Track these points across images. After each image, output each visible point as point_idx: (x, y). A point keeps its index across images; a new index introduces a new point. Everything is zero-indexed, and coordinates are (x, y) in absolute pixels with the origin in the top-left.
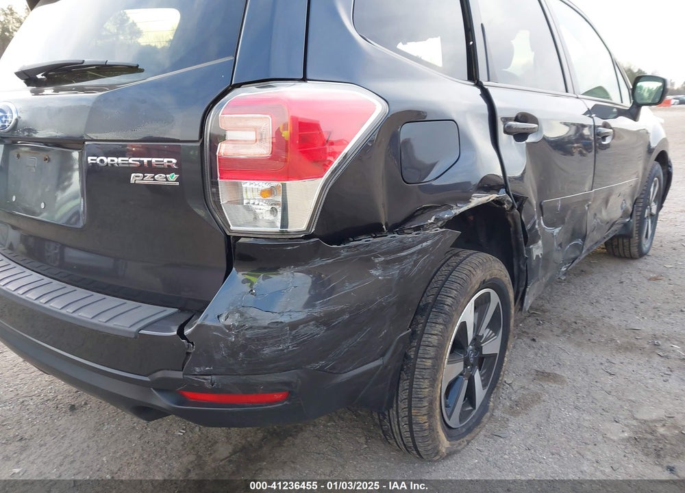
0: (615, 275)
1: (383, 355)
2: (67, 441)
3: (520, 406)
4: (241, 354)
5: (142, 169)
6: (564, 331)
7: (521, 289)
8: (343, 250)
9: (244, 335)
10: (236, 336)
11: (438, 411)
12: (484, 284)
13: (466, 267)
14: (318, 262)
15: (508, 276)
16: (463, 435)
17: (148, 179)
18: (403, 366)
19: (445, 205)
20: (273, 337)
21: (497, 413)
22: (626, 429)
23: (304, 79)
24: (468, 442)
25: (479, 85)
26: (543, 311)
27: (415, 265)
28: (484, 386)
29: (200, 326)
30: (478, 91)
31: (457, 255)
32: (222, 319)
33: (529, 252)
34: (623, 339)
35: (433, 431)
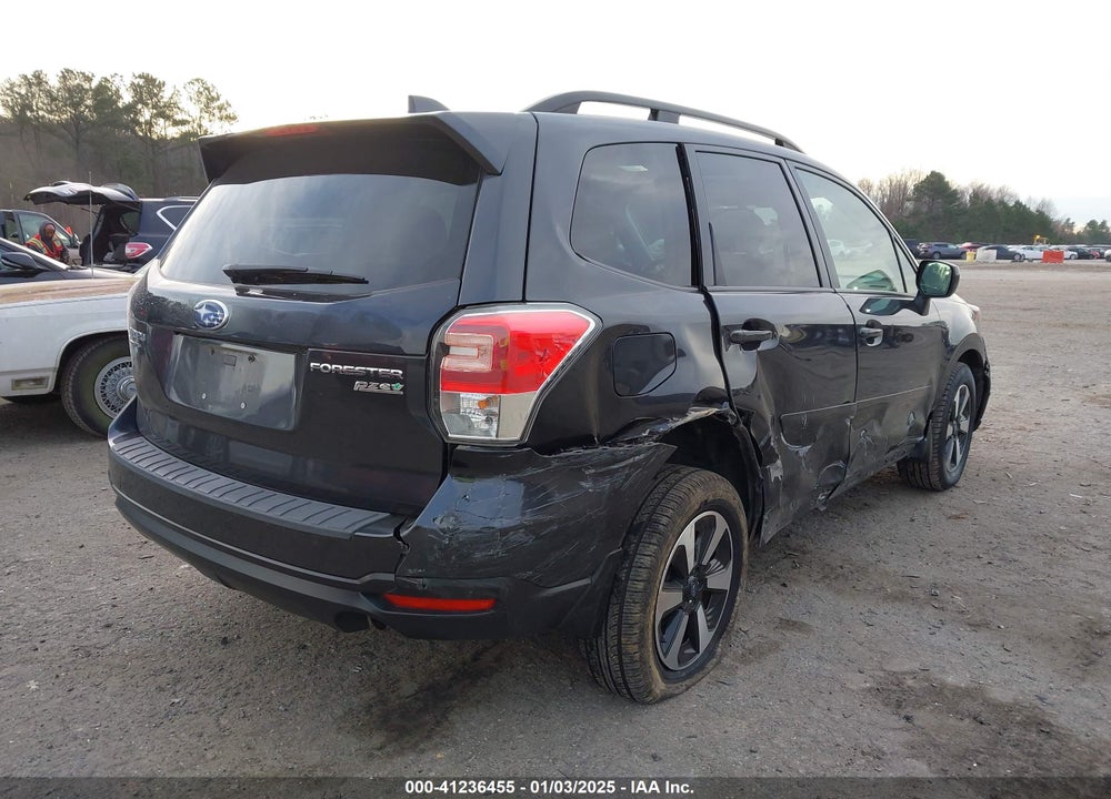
0: (907, 512)
1: (592, 575)
2: (225, 675)
3: (752, 655)
4: (453, 558)
5: (368, 377)
6: (826, 577)
7: (758, 516)
8: (554, 460)
9: (457, 539)
10: (450, 539)
11: (650, 641)
12: (705, 506)
13: (685, 485)
14: (530, 472)
15: (738, 498)
16: (684, 679)
17: (373, 387)
18: (613, 589)
19: (659, 418)
20: (485, 542)
21: (726, 661)
22: (870, 679)
23: (524, 301)
24: (688, 688)
25: (703, 291)
26: (804, 553)
27: (626, 480)
28: (710, 628)
29: (417, 528)
30: (702, 297)
31: (677, 472)
32: (437, 522)
33: (766, 473)
34: (896, 588)
35: (645, 663)
